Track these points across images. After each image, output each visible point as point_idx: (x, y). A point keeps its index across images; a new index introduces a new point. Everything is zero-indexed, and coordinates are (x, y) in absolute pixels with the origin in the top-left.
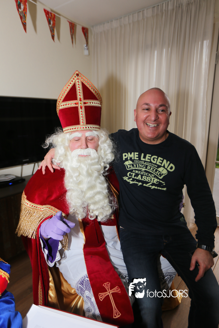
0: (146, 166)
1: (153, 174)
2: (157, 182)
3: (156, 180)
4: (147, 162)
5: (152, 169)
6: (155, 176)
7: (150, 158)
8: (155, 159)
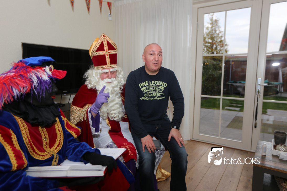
0: (154, 88)
1: (157, 91)
2: (160, 94)
3: (159, 94)
4: (153, 85)
5: (156, 88)
6: (158, 92)
7: (154, 83)
8: (157, 83)
